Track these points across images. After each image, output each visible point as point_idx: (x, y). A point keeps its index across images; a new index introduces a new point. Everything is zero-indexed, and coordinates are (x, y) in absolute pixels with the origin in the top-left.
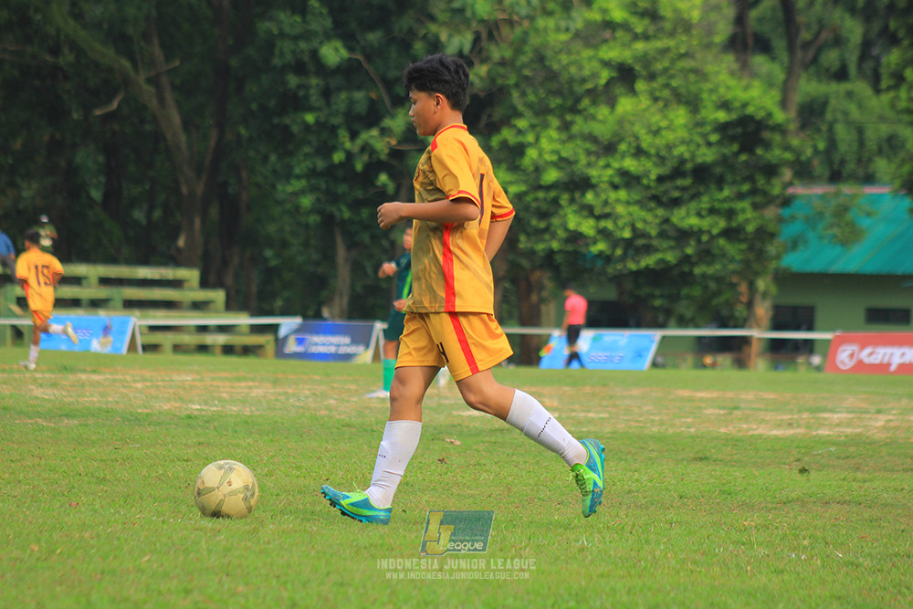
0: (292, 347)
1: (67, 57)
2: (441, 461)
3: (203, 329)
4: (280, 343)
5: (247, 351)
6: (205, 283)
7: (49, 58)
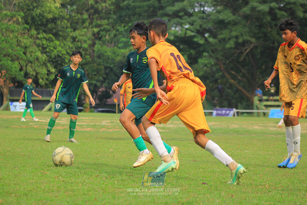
7: (272, 45)
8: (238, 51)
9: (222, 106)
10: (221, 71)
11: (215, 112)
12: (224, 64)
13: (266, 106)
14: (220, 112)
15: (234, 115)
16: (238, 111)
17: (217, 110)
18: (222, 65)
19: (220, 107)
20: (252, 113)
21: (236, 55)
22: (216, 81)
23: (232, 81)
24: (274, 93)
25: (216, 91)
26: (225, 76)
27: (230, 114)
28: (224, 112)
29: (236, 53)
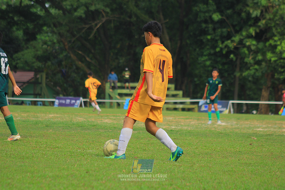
0: (203, 109)
1: (134, 19)
2: (251, 144)
3: (175, 103)
4: (200, 107)
5: (189, 110)
6: (176, 89)
7: (128, 19)
8: (87, 26)
9: (67, 94)
10: (66, 50)
11: (57, 102)
12: (70, 42)
13: (121, 95)
14: (64, 102)
15: (81, 106)
16: (85, 100)
17: (59, 99)
18: (66, 44)
19: (64, 95)
20: (104, 103)
21: (84, 31)
22: (60, 64)
23: (79, 64)
24: (128, 79)
25: (59, 76)
26: (70, 57)
27: (76, 104)
28: (68, 101)
29: (84, 28)
